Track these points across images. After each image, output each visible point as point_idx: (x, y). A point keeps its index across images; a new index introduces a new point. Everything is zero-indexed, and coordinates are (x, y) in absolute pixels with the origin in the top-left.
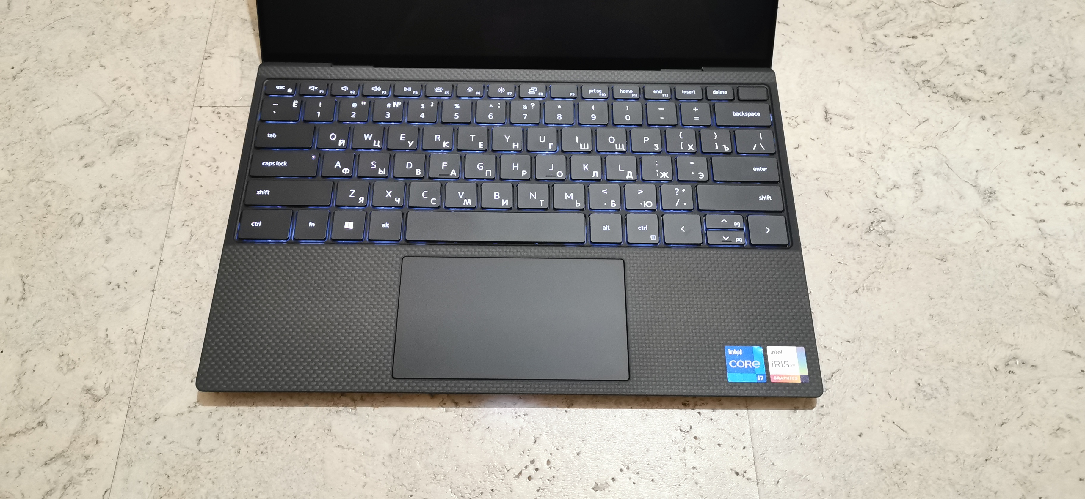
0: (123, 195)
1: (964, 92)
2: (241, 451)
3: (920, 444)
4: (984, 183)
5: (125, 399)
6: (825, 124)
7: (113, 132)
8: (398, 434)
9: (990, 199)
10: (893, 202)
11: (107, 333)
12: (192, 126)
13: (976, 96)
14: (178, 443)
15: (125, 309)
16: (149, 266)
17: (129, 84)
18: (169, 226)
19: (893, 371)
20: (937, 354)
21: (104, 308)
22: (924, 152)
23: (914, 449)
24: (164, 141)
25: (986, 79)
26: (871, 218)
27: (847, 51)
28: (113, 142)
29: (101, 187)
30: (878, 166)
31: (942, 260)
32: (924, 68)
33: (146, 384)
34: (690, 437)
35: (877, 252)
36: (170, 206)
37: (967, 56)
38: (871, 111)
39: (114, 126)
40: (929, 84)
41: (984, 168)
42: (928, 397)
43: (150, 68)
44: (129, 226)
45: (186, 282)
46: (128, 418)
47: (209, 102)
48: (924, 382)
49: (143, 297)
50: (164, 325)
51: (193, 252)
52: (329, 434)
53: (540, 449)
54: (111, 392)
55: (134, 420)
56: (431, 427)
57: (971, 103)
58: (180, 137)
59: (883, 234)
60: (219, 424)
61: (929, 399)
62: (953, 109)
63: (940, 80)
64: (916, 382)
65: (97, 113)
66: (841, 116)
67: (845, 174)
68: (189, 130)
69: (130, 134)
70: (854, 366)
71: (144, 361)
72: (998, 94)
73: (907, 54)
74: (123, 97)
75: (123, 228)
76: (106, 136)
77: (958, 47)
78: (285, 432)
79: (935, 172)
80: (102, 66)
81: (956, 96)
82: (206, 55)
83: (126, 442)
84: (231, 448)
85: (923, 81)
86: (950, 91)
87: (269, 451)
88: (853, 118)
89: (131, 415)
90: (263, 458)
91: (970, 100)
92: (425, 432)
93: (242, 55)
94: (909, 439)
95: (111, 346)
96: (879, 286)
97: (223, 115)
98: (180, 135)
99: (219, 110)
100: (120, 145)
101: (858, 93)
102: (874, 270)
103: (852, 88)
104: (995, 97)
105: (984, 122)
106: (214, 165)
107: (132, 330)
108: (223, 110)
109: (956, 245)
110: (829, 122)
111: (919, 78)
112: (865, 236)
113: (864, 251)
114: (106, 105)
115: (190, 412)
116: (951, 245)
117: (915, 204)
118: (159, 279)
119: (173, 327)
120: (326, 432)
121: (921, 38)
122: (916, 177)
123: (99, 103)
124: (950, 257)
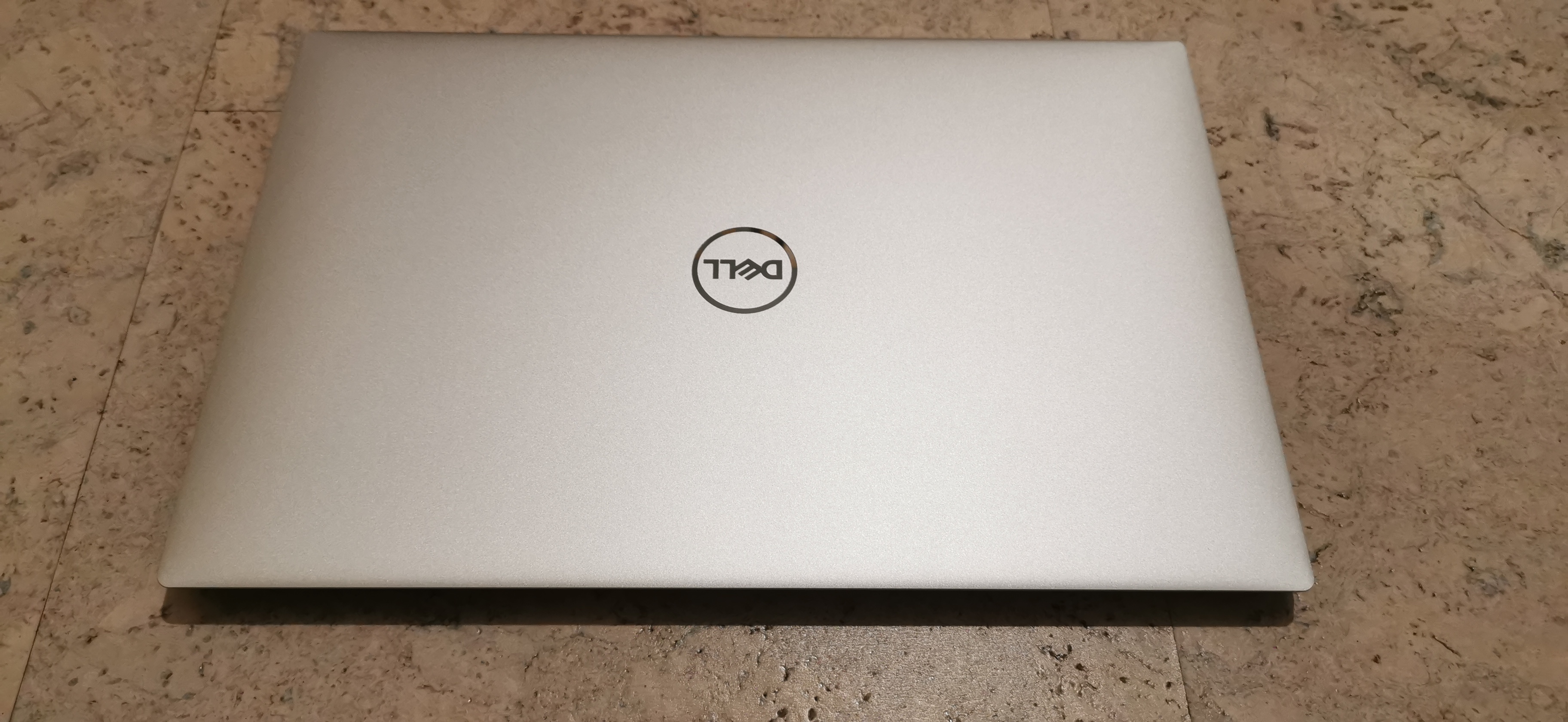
0: (61, 253)
1: (1494, 91)
2: (244, 697)
3: (1485, 674)
4: (1544, 231)
5: (36, 603)
6: (1267, 139)
7: (52, 152)
8: (535, 664)
9: (1557, 258)
10: (1396, 264)
11: (14, 485)
12: (189, 141)
13: (1514, 98)
14: (126, 681)
15: (50, 444)
16: (98, 371)
17: (85, 77)
18: (138, 305)
19: (1423, 545)
20: (1497, 516)
21: (12, 442)
22: (1436, 183)
23: (1473, 683)
24: (141, 167)
25: (1528, 71)
26: (1359, 289)
27: (1294, 29)
28: (53, 168)
29: (24, 239)
30: (1364, 206)
31: (1487, 357)
32: (1424, 55)
33: (75, 575)
34: (1068, 666)
35: (1377, 345)
36: (141, 271)
37: (1490, 37)
38: (1342, 119)
39: (55, 142)
40: (1434, 79)
41: (1539, 209)
42: (1490, 591)
43: (127, 52)
44: (65, 305)
45: (162, 397)
46: (38, 638)
47: (222, 103)
48: (1481, 562)
49: (82, 424)
50: (118, 471)
51: (178, 347)
52: (408, 664)
53: (797, 689)
54: (12, 589)
55: (49, 641)
56: (595, 650)
57: (1508, 109)
58: (168, 160)
59: (1383, 314)
60: (205, 647)
61: (1491, 596)
62: (1477, 116)
63: (1454, 72)
64: (1466, 565)
65: (28, 123)
66: (1293, 127)
67: (1308, 218)
68: (184, 148)
69: (83, 155)
70: (1354, 538)
71: (77, 534)
72: (1550, 94)
73: (1393, 33)
74: (75, 98)
75: (58, 307)
76: (42, 159)
77: (1474, 23)
78: (326, 660)
79: (1461, 214)
80: (43, 49)
81: (1479, 97)
82: (222, 32)
83: (31, 681)
84: (224, 691)
85: (1424, 74)
86: (1470, 89)
87: (295, 696)
88: (1314, 130)
89: (44, 631)
90: (283, 709)
91: (1504, 104)
92: (584, 660)
93: (282, 33)
94: (1464, 666)
95: (18, 508)
96: (1386, 402)
97: (244, 126)
98: (169, 155)
99: (238, 117)
100: (63, 173)
101: (1318, 92)
102: (1374, 374)
103: (1308, 84)
104: (1545, 99)
105: (1531, 138)
106: (224, 204)
107: (59, 480)
108: (244, 118)
109: (1508, 333)
110: (1274, 138)
111: (1417, 69)
112: (1352, 319)
113: (1354, 343)
114: (45, 109)
115: (153, 625)
116: (1500, 333)
117: (1431, 267)
118: (114, 392)
119: (133, 475)
120: (403, 660)
121: (1413, 10)
122: (1428, 223)
123: (34, 106)
124: (1500, 353)
